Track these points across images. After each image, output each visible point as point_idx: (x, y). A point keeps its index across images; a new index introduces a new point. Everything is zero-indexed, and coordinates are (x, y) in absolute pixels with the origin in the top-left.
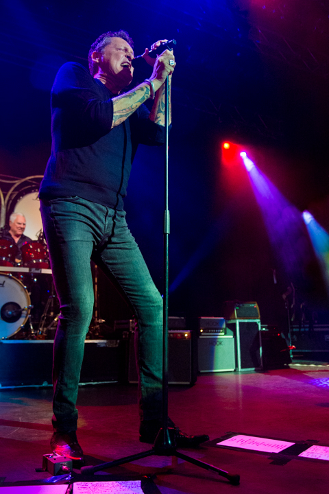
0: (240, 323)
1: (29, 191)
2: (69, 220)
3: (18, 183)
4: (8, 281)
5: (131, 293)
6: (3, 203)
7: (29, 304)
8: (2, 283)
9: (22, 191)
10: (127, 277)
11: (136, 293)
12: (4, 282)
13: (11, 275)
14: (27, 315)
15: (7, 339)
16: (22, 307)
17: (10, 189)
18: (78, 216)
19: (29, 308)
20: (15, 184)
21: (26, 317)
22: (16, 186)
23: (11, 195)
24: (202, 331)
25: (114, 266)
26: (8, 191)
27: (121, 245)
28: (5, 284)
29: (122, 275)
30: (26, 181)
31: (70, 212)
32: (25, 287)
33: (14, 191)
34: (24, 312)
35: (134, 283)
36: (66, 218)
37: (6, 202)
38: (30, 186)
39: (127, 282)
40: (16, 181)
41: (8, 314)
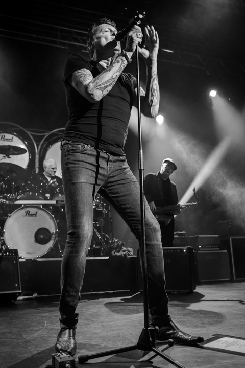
0: (232, 239)
1: (55, 141)
2: (78, 167)
3: (47, 135)
4: (40, 212)
5: (132, 219)
6: (36, 151)
7: (56, 229)
8: (35, 213)
9: (51, 141)
10: (128, 206)
11: (135, 219)
12: (37, 212)
13: (41, 206)
14: (55, 238)
15: (41, 257)
16: (51, 232)
17: (42, 139)
18: (85, 164)
19: (56, 232)
20: (45, 135)
21: (55, 240)
22: (46, 137)
23: (43, 144)
24: (200, 247)
25: (118, 199)
26: (40, 141)
27: (122, 182)
28: (37, 214)
29: (124, 205)
30: (53, 133)
31: (79, 161)
32: (53, 216)
33: (44, 141)
34: (53, 236)
35: (133, 211)
36: (76, 165)
37: (39, 150)
38: (57, 137)
39: (128, 210)
40: (46, 134)
41: (41, 238)
